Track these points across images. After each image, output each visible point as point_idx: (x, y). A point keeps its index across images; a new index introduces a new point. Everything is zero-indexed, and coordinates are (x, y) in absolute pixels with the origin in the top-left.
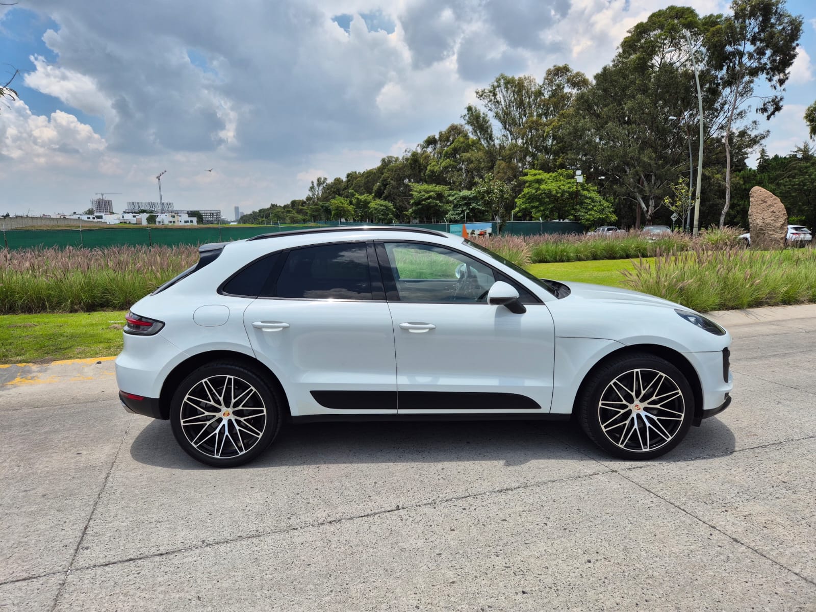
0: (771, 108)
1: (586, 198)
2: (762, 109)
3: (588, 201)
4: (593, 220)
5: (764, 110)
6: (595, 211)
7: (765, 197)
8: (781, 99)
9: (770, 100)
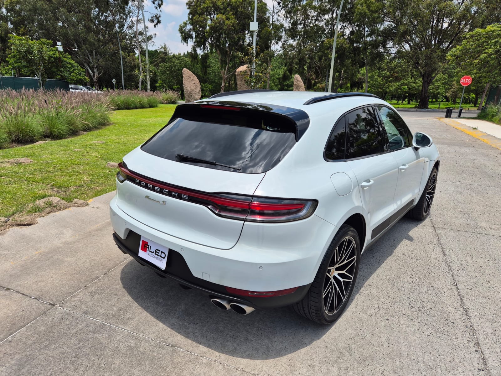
0: (156, 21)
1: (68, 63)
2: (151, 20)
3: (70, 66)
4: (76, 80)
5: (152, 21)
6: (75, 73)
7: (190, 75)
8: (160, 16)
9: (154, 16)
